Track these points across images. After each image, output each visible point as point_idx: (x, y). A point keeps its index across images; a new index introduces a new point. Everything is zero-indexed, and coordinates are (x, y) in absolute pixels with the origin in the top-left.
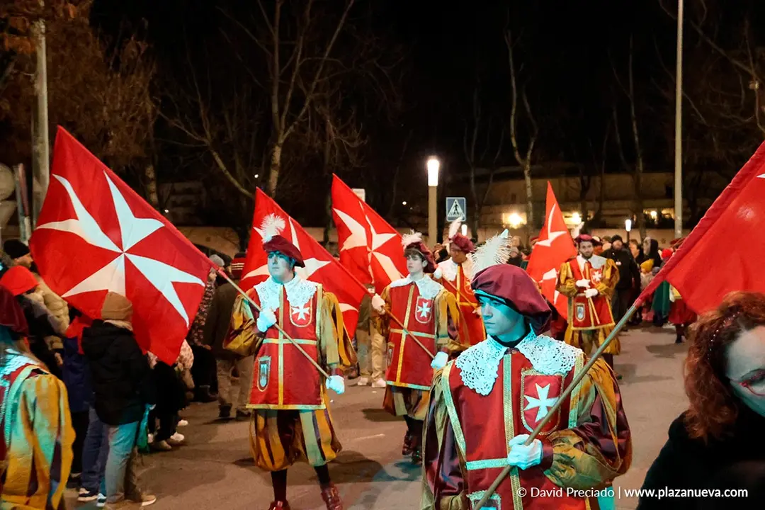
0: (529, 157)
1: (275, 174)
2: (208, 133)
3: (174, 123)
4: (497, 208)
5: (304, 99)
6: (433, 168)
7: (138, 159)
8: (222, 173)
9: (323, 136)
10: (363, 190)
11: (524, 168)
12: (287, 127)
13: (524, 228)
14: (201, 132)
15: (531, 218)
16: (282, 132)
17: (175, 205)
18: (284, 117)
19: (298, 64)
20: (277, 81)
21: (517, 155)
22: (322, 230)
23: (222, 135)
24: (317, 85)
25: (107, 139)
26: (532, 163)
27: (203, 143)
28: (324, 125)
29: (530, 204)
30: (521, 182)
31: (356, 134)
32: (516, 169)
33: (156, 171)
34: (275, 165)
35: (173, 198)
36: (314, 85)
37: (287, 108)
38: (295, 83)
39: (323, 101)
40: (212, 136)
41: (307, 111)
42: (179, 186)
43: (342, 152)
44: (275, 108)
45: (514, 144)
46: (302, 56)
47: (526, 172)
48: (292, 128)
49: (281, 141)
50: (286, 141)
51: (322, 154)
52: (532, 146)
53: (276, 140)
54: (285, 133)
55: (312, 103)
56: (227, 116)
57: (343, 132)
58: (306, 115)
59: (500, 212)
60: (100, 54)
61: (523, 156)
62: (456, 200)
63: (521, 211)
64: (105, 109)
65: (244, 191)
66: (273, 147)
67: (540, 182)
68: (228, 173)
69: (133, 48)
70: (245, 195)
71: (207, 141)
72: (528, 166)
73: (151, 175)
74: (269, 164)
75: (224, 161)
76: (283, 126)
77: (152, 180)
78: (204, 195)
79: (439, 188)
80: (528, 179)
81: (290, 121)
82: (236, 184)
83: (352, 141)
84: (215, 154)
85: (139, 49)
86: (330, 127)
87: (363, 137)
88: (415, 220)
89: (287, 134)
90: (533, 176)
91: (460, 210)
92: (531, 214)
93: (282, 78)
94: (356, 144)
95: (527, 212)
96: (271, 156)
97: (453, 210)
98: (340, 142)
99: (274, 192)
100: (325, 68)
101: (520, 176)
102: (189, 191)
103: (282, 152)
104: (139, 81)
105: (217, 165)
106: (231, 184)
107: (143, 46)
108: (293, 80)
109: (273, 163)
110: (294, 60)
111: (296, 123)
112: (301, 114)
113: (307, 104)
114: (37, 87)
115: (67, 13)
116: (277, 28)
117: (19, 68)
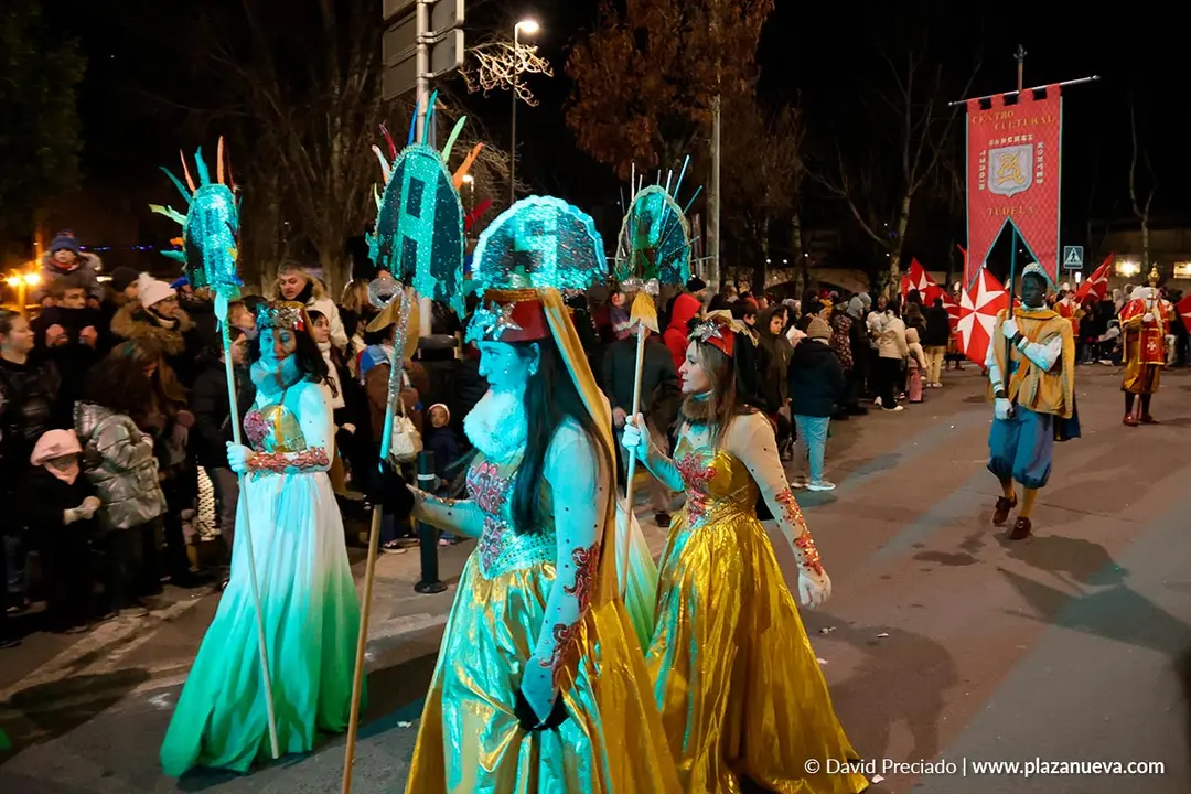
0: (1147, 210)
1: (904, 222)
2: (846, 186)
3: (818, 178)
5: (932, 155)
8: (857, 222)
9: (948, 188)
11: (1141, 220)
12: (916, 181)
13: (1137, 276)
14: (842, 187)
16: (911, 185)
17: (814, 249)
18: (913, 171)
19: (928, 124)
20: (908, 140)
21: (1135, 208)
22: (944, 274)
23: (858, 188)
24: (945, 143)
25: (764, 191)
26: (1150, 216)
27: (838, 195)
28: (949, 179)
29: (1146, 254)
33: (800, 218)
34: (905, 214)
35: (814, 244)
37: (916, 163)
38: (925, 141)
39: (949, 157)
40: (849, 189)
41: (935, 166)
42: (819, 233)
44: (906, 163)
45: (1133, 197)
46: (933, 117)
47: (1143, 223)
48: (920, 181)
49: (910, 193)
50: (915, 193)
51: (947, 205)
52: (1150, 200)
53: (905, 193)
54: (914, 184)
55: (940, 158)
56: (863, 172)
58: (934, 169)
59: (1114, 263)
60: (761, 121)
62: (1074, 248)
63: (1135, 261)
64: (764, 168)
65: (875, 237)
66: (903, 198)
67: (1156, 234)
68: (862, 221)
69: (788, 114)
70: (876, 241)
71: (845, 193)
72: (1146, 219)
73: (797, 224)
74: (900, 214)
75: (859, 212)
76: (913, 180)
77: (797, 227)
78: (840, 241)
80: (1146, 232)
81: (918, 176)
82: (869, 231)
84: (851, 205)
85: (792, 114)
89: (916, 186)
91: (1077, 258)
92: (1146, 263)
93: (912, 137)
95: (1141, 261)
96: (901, 206)
97: (1070, 258)
99: (902, 239)
100: (953, 126)
102: (827, 238)
103: (911, 203)
104: (791, 142)
105: (853, 215)
106: (865, 231)
107: (796, 112)
108: (923, 138)
109: (903, 212)
110: (924, 123)
111: (924, 176)
112: (929, 169)
113: (936, 156)
114: (713, 150)
115: (739, 88)
116: (909, 92)
117: (700, 135)
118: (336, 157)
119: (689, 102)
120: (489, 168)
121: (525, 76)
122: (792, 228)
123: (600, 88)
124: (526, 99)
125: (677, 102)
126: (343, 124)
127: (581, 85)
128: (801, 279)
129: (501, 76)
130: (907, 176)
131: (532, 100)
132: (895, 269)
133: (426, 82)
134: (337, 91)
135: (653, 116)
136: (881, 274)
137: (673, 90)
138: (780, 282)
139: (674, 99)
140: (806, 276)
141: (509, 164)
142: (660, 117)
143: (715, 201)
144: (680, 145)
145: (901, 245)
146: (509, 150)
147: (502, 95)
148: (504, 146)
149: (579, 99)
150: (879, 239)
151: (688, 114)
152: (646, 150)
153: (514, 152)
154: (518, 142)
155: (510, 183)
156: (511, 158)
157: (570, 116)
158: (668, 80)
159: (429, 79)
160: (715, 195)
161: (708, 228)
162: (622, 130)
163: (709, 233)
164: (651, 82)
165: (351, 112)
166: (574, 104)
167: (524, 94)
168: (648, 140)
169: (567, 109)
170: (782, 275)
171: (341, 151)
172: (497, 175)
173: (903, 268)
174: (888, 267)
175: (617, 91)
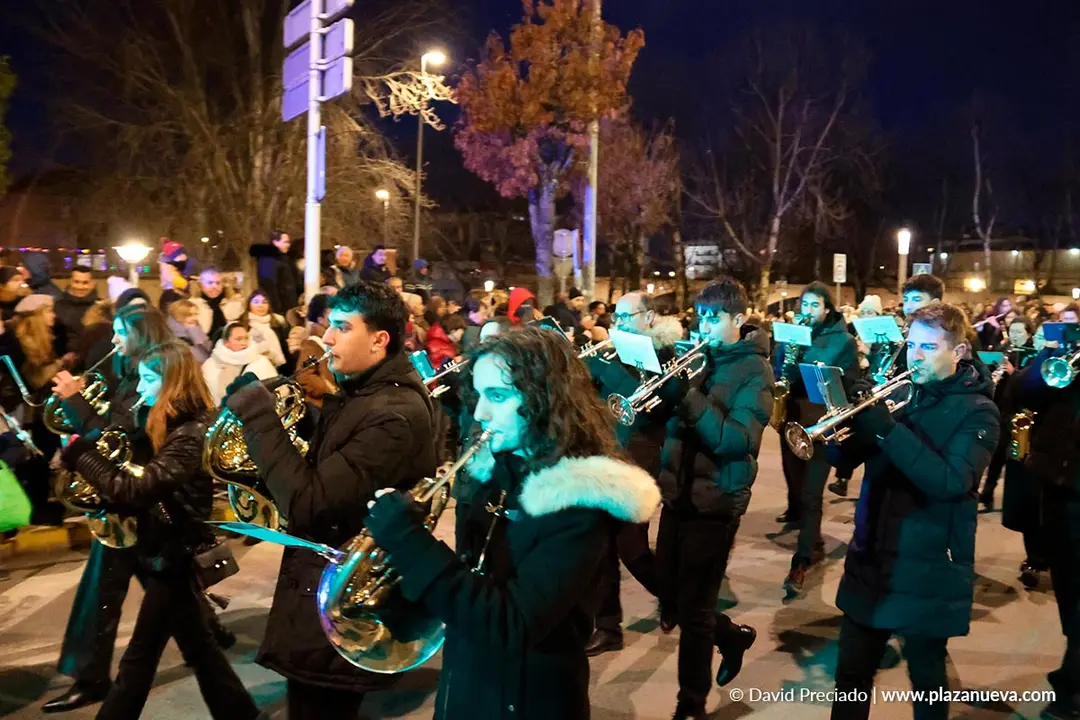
0: (989, 231)
1: (773, 240)
2: (721, 205)
3: (697, 199)
4: (959, 275)
5: (799, 180)
6: (904, 239)
7: (666, 226)
8: (732, 239)
9: (814, 210)
10: (844, 256)
11: (984, 241)
12: (785, 203)
13: (983, 292)
14: (718, 207)
15: (989, 284)
16: (781, 207)
17: (697, 263)
18: (782, 196)
19: (796, 152)
20: (778, 167)
21: (979, 230)
23: (733, 208)
24: (811, 169)
25: (640, 210)
26: (992, 237)
27: (718, 215)
28: (815, 202)
29: (988, 272)
30: (982, 253)
31: (842, 209)
32: (978, 242)
34: (774, 234)
35: (696, 258)
36: (807, 170)
37: (785, 188)
38: (793, 169)
39: (815, 182)
40: (725, 209)
41: (802, 190)
43: (830, 223)
44: (776, 188)
45: (977, 219)
46: (800, 146)
47: (986, 245)
48: (789, 203)
49: (780, 214)
50: (784, 213)
51: (813, 225)
52: (992, 222)
53: (775, 214)
54: (783, 207)
55: (806, 184)
56: (737, 194)
57: (831, 207)
58: (800, 194)
59: (962, 279)
60: (638, 146)
61: (984, 231)
62: (923, 265)
63: (981, 278)
64: (639, 188)
65: (748, 253)
66: (773, 218)
67: (998, 254)
68: (736, 239)
69: (663, 140)
70: (749, 258)
71: (721, 213)
72: (988, 240)
73: (677, 240)
74: (769, 233)
75: (734, 230)
76: (782, 202)
77: (678, 243)
78: (720, 257)
79: (909, 256)
80: (988, 252)
81: (788, 197)
82: (743, 248)
83: (838, 215)
84: (726, 223)
86: (821, 203)
87: (848, 210)
88: (888, 281)
89: (785, 208)
90: (993, 248)
92: (989, 280)
93: (782, 163)
94: (841, 218)
95: (986, 278)
96: (771, 226)
98: (828, 216)
99: (772, 256)
100: (818, 155)
101: (980, 248)
102: (709, 253)
103: (781, 223)
104: (665, 167)
105: (728, 233)
107: (670, 139)
108: (791, 165)
109: (772, 231)
110: (792, 152)
111: (792, 199)
112: (797, 192)
113: (803, 182)
114: (590, 171)
115: (610, 116)
116: (780, 123)
117: (576, 158)
118: (257, 173)
119: (566, 128)
120: (398, 186)
121: (432, 103)
122: (673, 243)
123: (486, 114)
124: (433, 124)
125: (555, 127)
126: (266, 142)
127: (468, 110)
128: (681, 289)
129: (411, 102)
130: (776, 198)
131: (439, 124)
132: (765, 282)
133: (318, 104)
134: (260, 112)
135: (533, 140)
136: (753, 286)
137: (550, 117)
138: (664, 292)
139: (551, 124)
140: (686, 287)
141: (415, 182)
142: (540, 141)
144: (557, 167)
145: (770, 260)
146: (415, 169)
147: (410, 120)
148: (411, 165)
149: (466, 125)
150: (751, 255)
151: (564, 139)
152: (527, 171)
153: (419, 170)
154: (424, 161)
155: (415, 199)
156: (416, 176)
157: (459, 138)
158: (547, 108)
159: (321, 103)
161: (585, 241)
162: (504, 152)
163: (586, 248)
164: (531, 109)
165: (272, 132)
166: (463, 127)
167: (431, 118)
168: (527, 161)
169: (456, 132)
170: (666, 285)
171: (262, 168)
172: (405, 192)
173: (772, 280)
174: (759, 280)
175: (501, 117)
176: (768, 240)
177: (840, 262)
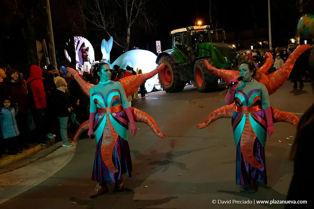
0: (216, 26)
1: (128, 38)
2: (104, 25)
3: (93, 22)
5: (137, 10)
12: (132, 21)
14: (102, 25)
16: (130, 23)
18: (130, 18)
21: (212, 25)
23: (110, 25)
27: (103, 29)
31: (156, 21)
34: (129, 35)
36: (140, 5)
37: (131, 14)
38: (133, 5)
39: (143, 11)
40: (106, 26)
41: (138, 15)
43: (152, 28)
44: (127, 15)
45: (211, 22)
49: (130, 26)
50: (132, 25)
52: (217, 22)
53: (128, 26)
54: (131, 23)
55: (140, 12)
56: (110, 19)
57: (152, 21)
65: (118, 44)
66: (127, 28)
71: (105, 28)
72: (216, 29)
74: (126, 35)
76: (130, 21)
80: (217, 34)
84: (107, 32)
87: (159, 22)
89: (132, 23)
93: (128, 4)
94: (156, 25)
96: (126, 32)
98: (151, 25)
103: (131, 30)
109: (128, 34)
111: (135, 19)
112: (136, 16)
114: (47, 11)
130: (128, 20)
143: (52, 33)
144: (33, 9)
145: (128, 47)
150: (120, 45)
160: (51, 31)
161: (49, 44)
163: (50, 47)
176: (126, 38)
177: (159, 44)
